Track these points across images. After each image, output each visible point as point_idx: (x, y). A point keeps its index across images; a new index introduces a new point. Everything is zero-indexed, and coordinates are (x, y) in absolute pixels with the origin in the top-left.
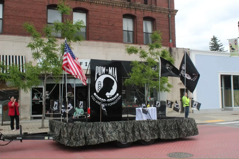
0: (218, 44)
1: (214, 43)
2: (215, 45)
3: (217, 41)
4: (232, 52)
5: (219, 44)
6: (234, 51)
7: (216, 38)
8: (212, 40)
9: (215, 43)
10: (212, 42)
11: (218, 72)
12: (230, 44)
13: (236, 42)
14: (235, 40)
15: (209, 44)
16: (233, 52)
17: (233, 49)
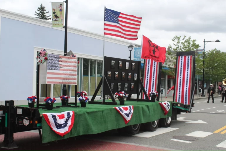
0: (45, 16)
1: (41, 13)
2: (42, 17)
3: (45, 12)
4: (55, 20)
5: (47, 16)
6: (57, 19)
7: (44, 8)
8: (38, 9)
9: (43, 15)
10: (39, 12)
11: (34, 48)
12: (54, 9)
13: (61, 8)
14: (61, 5)
15: (35, 14)
16: (55, 22)
17: (56, 17)
